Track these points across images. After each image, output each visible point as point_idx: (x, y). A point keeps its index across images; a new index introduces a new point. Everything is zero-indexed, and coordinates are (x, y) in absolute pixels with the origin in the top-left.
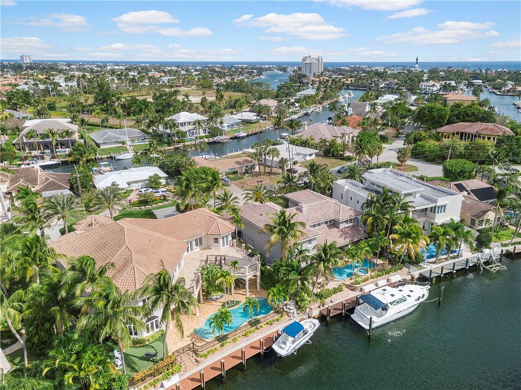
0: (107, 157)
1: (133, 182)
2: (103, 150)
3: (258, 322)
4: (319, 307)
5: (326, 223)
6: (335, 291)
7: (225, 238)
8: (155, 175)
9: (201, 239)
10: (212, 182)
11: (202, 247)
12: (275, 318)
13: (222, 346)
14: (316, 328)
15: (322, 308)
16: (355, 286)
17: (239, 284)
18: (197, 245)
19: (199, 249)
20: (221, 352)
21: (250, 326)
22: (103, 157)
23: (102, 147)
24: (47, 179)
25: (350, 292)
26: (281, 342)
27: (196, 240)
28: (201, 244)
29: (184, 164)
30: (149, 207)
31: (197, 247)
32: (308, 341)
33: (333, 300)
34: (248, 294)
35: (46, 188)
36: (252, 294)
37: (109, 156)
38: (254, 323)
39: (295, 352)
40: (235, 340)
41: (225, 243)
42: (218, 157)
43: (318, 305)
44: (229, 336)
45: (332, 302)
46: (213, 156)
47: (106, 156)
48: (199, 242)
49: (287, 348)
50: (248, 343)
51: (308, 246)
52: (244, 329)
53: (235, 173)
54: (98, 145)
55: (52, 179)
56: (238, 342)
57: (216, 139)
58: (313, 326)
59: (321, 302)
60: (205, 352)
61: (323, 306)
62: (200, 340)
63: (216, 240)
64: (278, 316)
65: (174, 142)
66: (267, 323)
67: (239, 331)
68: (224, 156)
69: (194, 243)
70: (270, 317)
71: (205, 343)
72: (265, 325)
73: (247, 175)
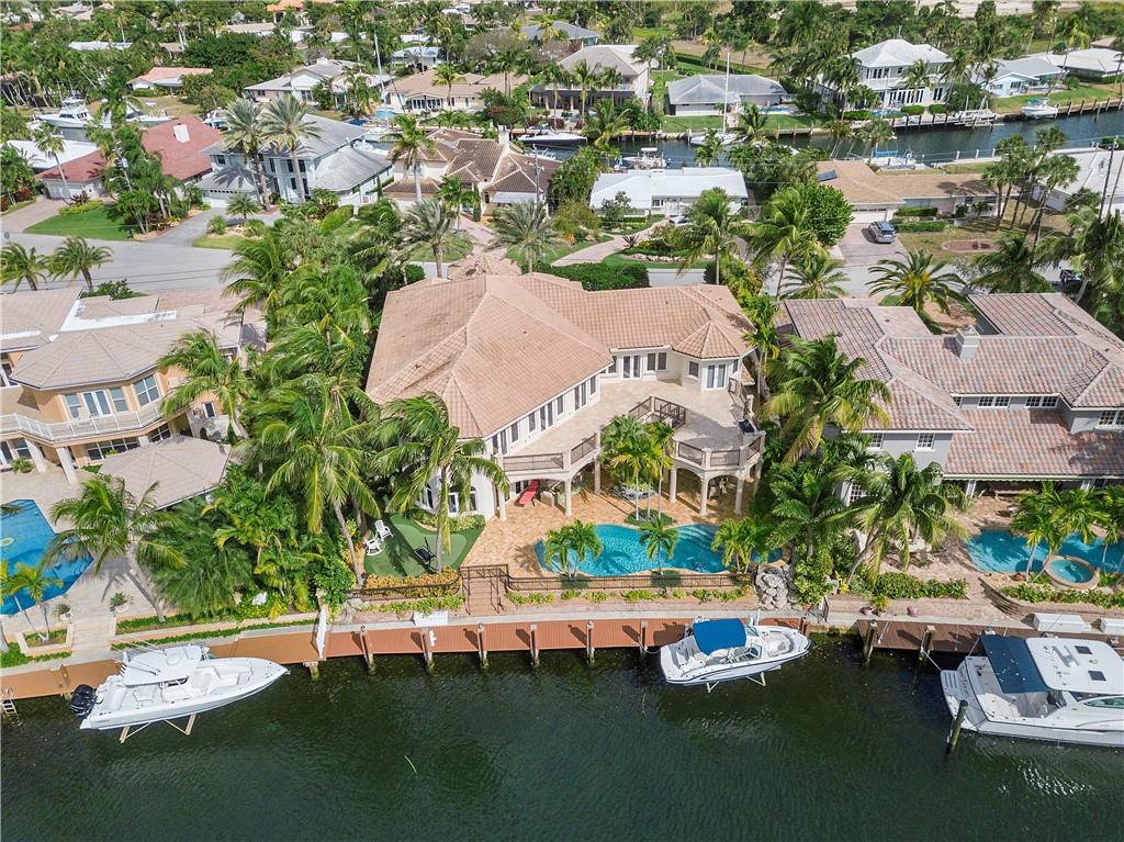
0: (678, 138)
1: (668, 199)
2: (678, 121)
3: (674, 580)
4: (863, 611)
5: (1032, 401)
6: (934, 590)
7: (717, 369)
8: (717, 190)
9: (663, 356)
10: (780, 224)
11: (663, 374)
12: (721, 590)
13: (565, 597)
14: (789, 655)
15: (869, 615)
16: (1014, 600)
17: (689, 481)
18: (651, 367)
19: (654, 378)
20: (558, 609)
21: (649, 583)
22: (669, 135)
23: (679, 114)
24: (514, 168)
25: (993, 610)
26: (683, 648)
27: (651, 356)
28: (662, 366)
29: (786, 172)
30: (668, 259)
31: (652, 372)
32: (757, 676)
33: (915, 610)
34: (704, 512)
35: (504, 186)
36: (714, 516)
37: (682, 134)
38: (663, 581)
39: (711, 684)
40: (599, 598)
41: (716, 380)
42: (921, 167)
43: (862, 604)
44: (590, 584)
45: (910, 613)
46: (910, 162)
47: (675, 135)
48: (658, 361)
49: (686, 668)
50: (627, 616)
51: (918, 449)
52: (631, 583)
53: (928, 213)
54: (672, 109)
55: (520, 169)
56: (603, 604)
57: (957, 116)
58: (787, 649)
59: (873, 602)
60: (525, 594)
61: (876, 613)
62: (533, 566)
63: (694, 369)
64: (730, 589)
65: (839, 117)
66: (694, 594)
67: (619, 584)
68: (940, 165)
69: (644, 361)
70: (709, 582)
71: (535, 576)
72: (688, 594)
73: (956, 223)
